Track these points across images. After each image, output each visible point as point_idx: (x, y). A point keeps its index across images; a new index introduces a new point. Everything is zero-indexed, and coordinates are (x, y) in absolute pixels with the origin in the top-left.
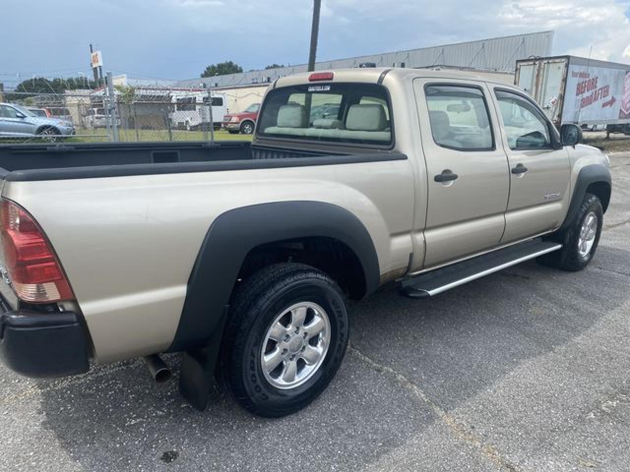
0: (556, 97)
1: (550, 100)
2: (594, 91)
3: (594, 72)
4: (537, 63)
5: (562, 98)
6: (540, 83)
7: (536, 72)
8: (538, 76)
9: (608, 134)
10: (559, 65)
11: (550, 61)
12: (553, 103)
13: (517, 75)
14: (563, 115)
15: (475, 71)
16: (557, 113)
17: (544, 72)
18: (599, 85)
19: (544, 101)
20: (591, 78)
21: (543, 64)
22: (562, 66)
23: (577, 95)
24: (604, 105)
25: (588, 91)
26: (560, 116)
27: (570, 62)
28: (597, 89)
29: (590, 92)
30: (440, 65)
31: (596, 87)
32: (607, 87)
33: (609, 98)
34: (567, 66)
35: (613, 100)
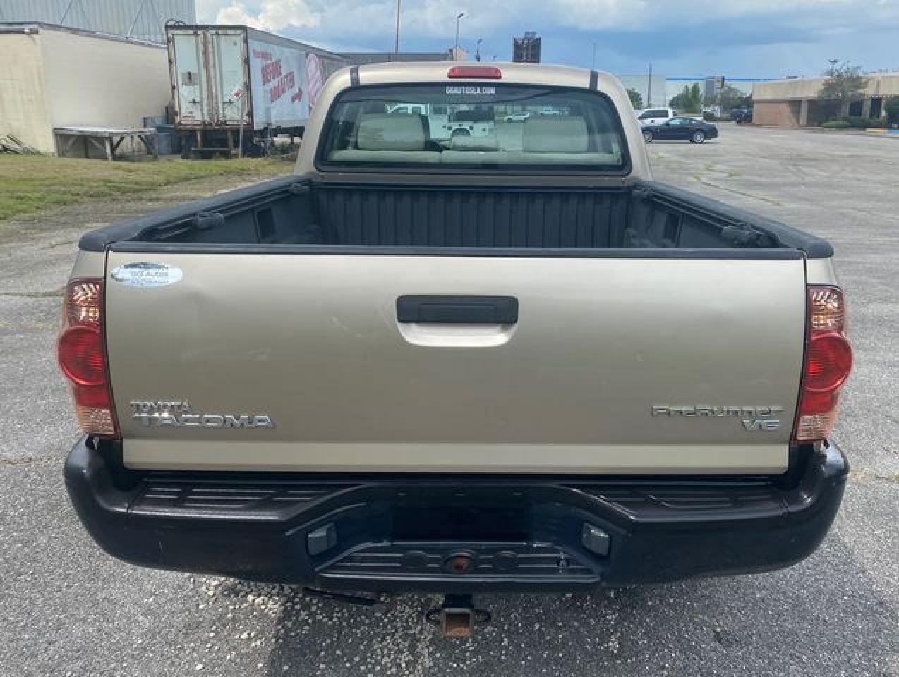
0: (238, 87)
1: (231, 91)
2: (279, 78)
3: (276, 52)
4: (199, 32)
5: (248, 87)
6: (211, 63)
7: (201, 47)
8: (205, 53)
9: (292, 140)
10: (234, 38)
11: (220, 32)
12: (237, 95)
13: (171, 48)
14: (254, 112)
15: (97, 37)
16: (246, 111)
17: (213, 47)
18: (284, 72)
19: (222, 93)
20: (274, 60)
21: (209, 35)
22: (239, 40)
23: (264, 84)
24: (293, 99)
25: (274, 78)
26: (250, 114)
27: (249, 35)
28: (283, 76)
29: (277, 80)
30: (39, 23)
31: (281, 74)
32: (291, 73)
33: (295, 90)
34: (246, 41)
35: (300, 93)
